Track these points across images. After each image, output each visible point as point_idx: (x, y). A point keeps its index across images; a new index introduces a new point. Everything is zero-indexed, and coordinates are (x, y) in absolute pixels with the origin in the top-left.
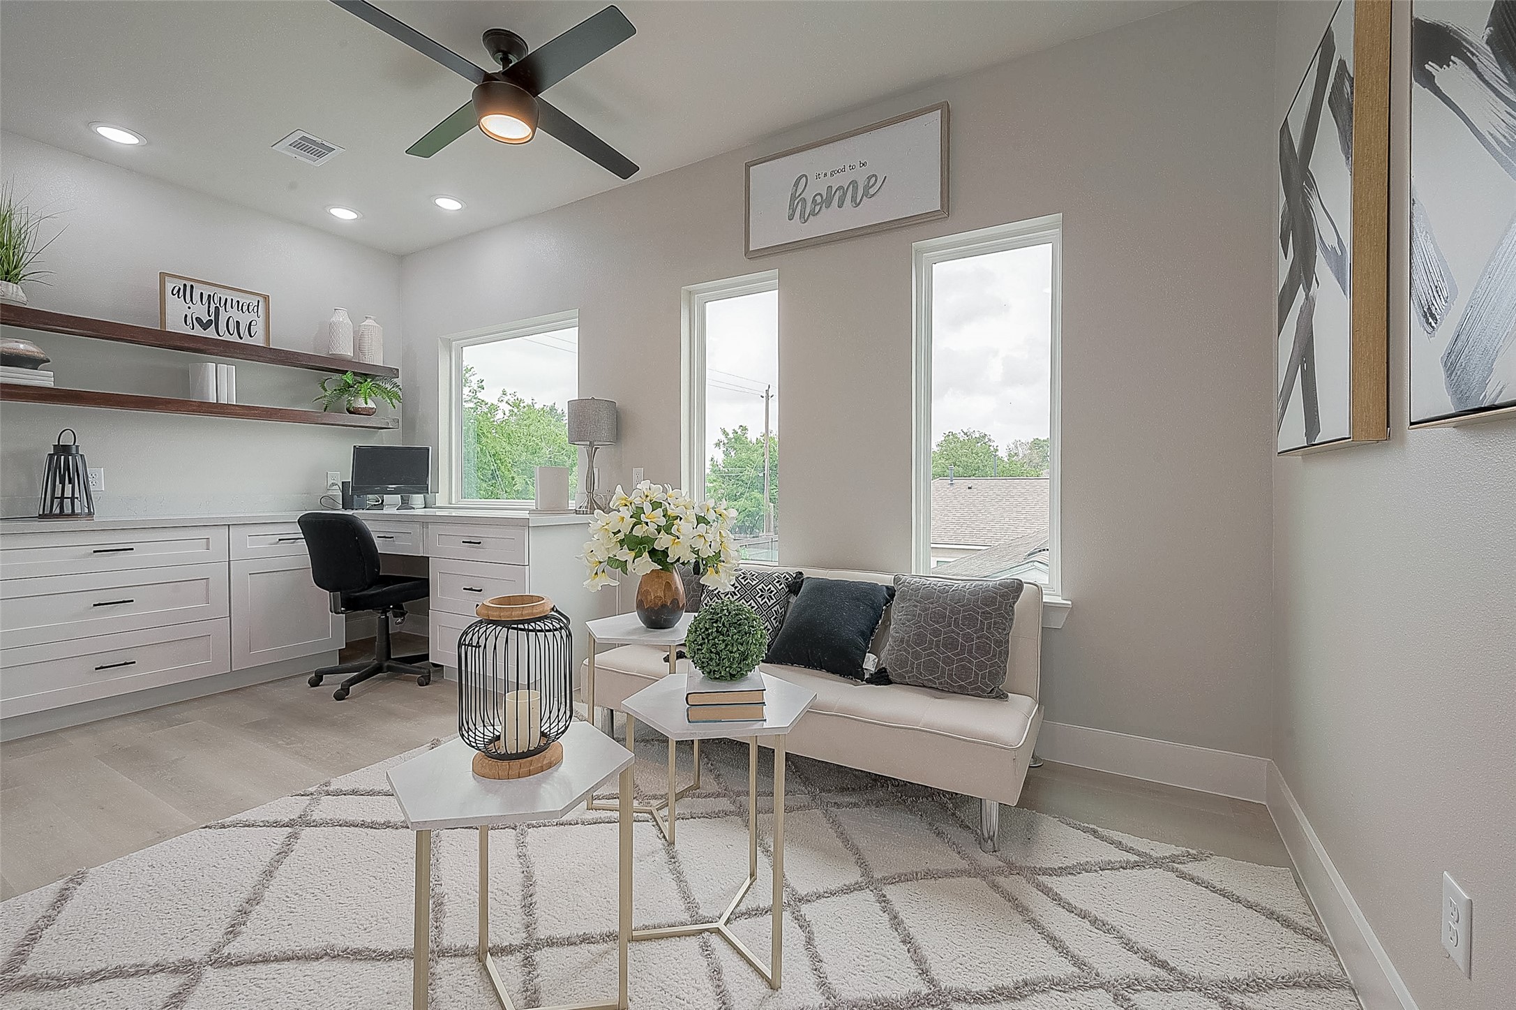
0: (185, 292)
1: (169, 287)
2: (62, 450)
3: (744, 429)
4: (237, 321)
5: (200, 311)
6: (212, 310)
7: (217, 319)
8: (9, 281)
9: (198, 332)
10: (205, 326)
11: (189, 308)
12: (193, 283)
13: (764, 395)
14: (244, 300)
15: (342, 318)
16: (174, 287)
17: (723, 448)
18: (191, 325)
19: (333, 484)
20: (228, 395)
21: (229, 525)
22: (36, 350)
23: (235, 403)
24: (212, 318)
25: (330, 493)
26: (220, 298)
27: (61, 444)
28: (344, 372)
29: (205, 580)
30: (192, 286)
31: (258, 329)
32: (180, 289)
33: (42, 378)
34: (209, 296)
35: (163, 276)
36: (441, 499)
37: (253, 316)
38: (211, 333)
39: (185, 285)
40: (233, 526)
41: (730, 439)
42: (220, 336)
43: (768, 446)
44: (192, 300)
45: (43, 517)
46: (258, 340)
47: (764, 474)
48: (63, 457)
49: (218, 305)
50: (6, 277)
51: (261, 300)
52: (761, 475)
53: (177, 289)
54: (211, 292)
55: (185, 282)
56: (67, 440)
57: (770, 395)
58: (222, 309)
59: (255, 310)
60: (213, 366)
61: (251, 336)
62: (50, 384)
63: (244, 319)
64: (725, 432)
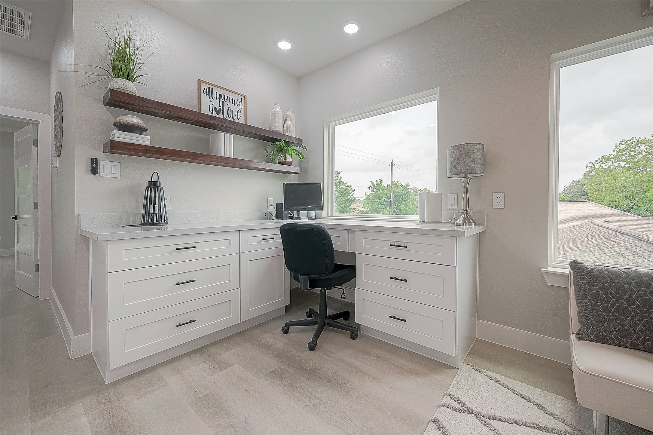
0: (209, 92)
1: (202, 88)
2: (153, 185)
3: (381, 181)
4: (232, 110)
5: (216, 103)
6: (221, 103)
7: (223, 109)
8: (129, 80)
9: (215, 115)
10: (218, 112)
11: (211, 101)
13: (391, 164)
14: (236, 97)
15: (278, 109)
16: (205, 88)
17: (371, 190)
18: (212, 111)
19: (270, 205)
20: (230, 154)
21: (240, 231)
22: (142, 123)
23: (233, 157)
24: (221, 108)
25: (269, 210)
26: (225, 96)
27: (153, 181)
28: (280, 141)
29: (228, 265)
30: (212, 88)
31: (241, 115)
32: (207, 90)
33: (144, 140)
34: (220, 94)
35: (199, 81)
36: (324, 214)
37: (238, 108)
38: (220, 116)
39: (209, 88)
40: (242, 231)
41: (374, 185)
42: (224, 117)
43: (392, 188)
44: (212, 97)
45: (143, 225)
46: (242, 121)
47: (390, 200)
48: (153, 189)
49: (224, 100)
50: (128, 77)
51: (243, 98)
52: (389, 201)
53: (206, 89)
54: (221, 92)
55: (209, 86)
56: (155, 179)
57: (393, 164)
58: (225, 103)
59: (240, 104)
60: (223, 135)
61: (238, 118)
62: (148, 144)
63: (235, 108)
64: (372, 183)
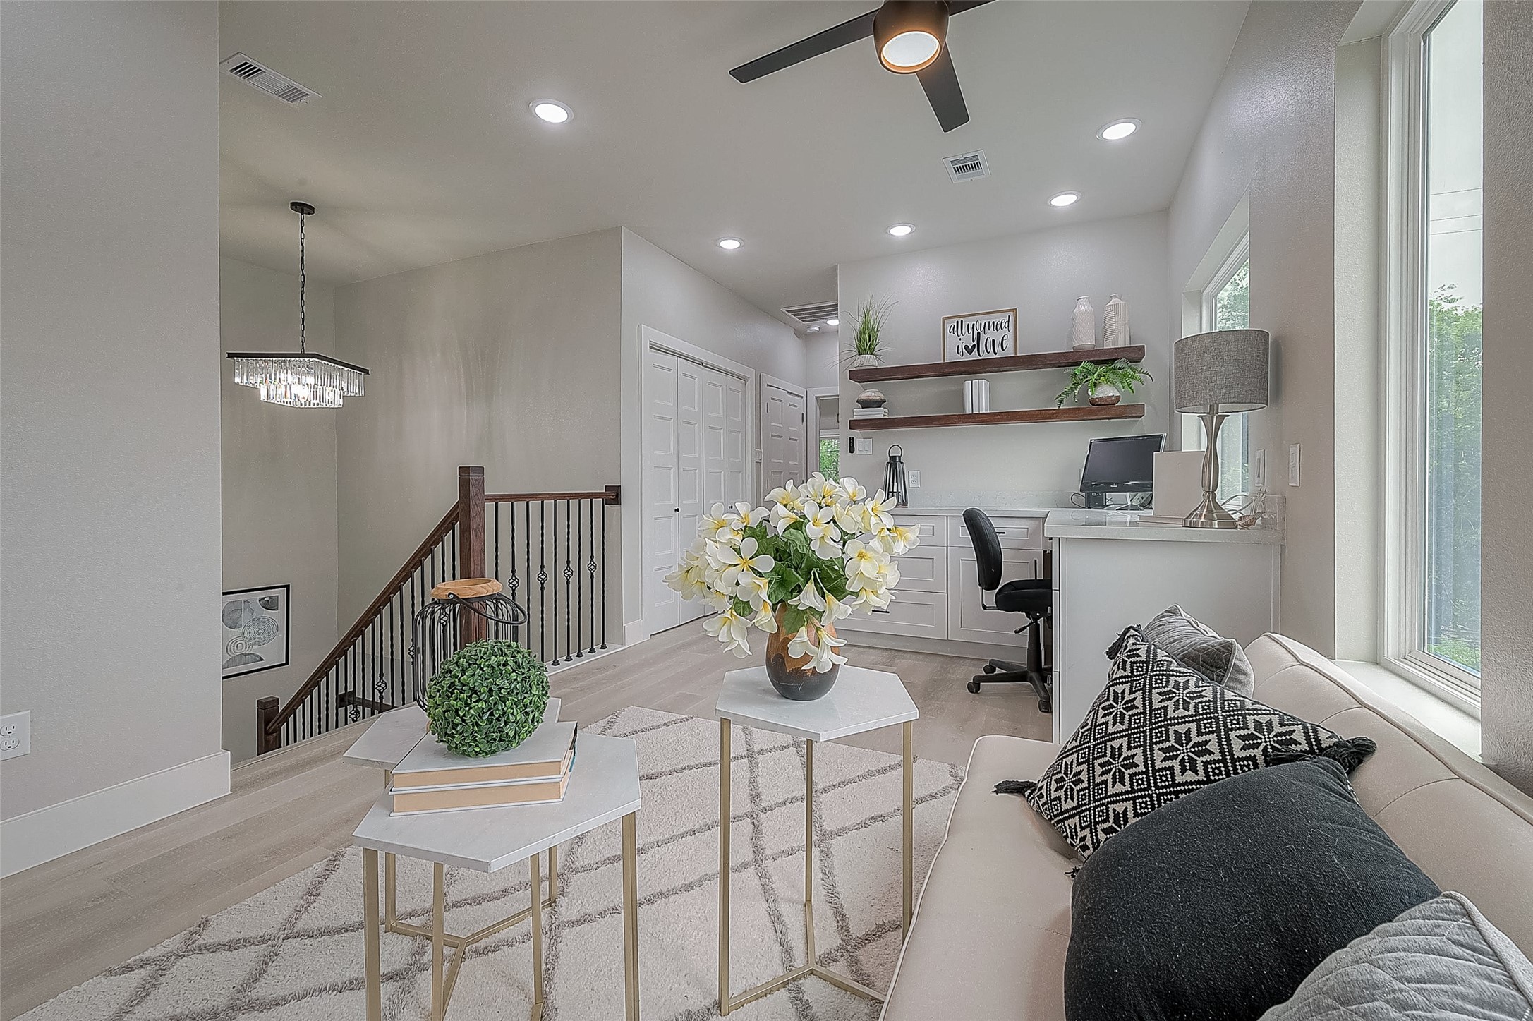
0: (958, 327)
1: (947, 327)
2: (893, 460)
4: (993, 340)
5: (968, 339)
6: (975, 336)
7: (979, 343)
9: (968, 357)
10: (970, 351)
11: (960, 340)
12: (962, 319)
14: (999, 318)
15: (1084, 305)
16: (951, 326)
18: (962, 353)
20: (980, 406)
21: (946, 516)
23: (986, 412)
24: (976, 343)
26: (981, 323)
27: (891, 455)
29: (931, 560)
30: (962, 321)
31: (1009, 343)
32: (954, 326)
33: (880, 412)
34: (973, 325)
35: (943, 320)
37: (1004, 332)
38: (974, 356)
39: (957, 322)
42: (980, 356)
44: (962, 333)
46: (1009, 352)
48: (892, 464)
49: (980, 330)
51: (1011, 314)
54: (975, 321)
55: (957, 320)
56: (895, 452)
58: (982, 333)
59: (1007, 326)
60: (969, 383)
61: (1003, 350)
63: (998, 336)
